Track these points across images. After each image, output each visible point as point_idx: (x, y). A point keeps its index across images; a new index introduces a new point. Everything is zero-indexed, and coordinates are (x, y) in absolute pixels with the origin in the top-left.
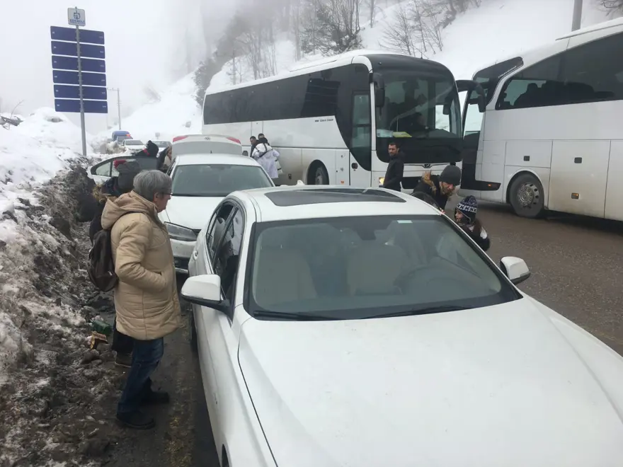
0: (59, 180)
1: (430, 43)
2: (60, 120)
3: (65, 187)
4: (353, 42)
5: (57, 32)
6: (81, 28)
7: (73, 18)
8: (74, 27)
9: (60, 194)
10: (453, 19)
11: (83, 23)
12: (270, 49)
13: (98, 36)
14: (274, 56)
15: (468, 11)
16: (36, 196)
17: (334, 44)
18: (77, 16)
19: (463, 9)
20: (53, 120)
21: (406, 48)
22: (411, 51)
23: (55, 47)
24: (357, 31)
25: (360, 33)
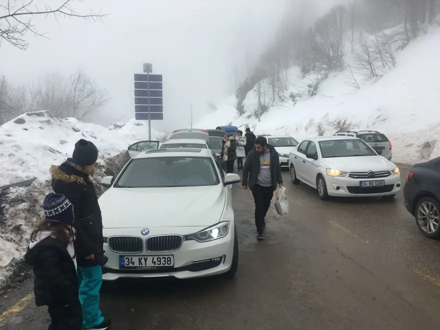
0: (122, 154)
1: (387, 63)
2: (142, 125)
4: (339, 64)
5: (138, 77)
6: (150, 74)
7: (146, 69)
8: (146, 73)
10: (407, 44)
11: (151, 71)
12: (284, 72)
13: (159, 78)
14: (286, 77)
15: (418, 38)
16: (105, 161)
17: (325, 66)
18: (148, 67)
19: (415, 36)
20: (138, 125)
21: (369, 67)
22: (373, 68)
23: (137, 85)
24: (342, 56)
25: (343, 58)
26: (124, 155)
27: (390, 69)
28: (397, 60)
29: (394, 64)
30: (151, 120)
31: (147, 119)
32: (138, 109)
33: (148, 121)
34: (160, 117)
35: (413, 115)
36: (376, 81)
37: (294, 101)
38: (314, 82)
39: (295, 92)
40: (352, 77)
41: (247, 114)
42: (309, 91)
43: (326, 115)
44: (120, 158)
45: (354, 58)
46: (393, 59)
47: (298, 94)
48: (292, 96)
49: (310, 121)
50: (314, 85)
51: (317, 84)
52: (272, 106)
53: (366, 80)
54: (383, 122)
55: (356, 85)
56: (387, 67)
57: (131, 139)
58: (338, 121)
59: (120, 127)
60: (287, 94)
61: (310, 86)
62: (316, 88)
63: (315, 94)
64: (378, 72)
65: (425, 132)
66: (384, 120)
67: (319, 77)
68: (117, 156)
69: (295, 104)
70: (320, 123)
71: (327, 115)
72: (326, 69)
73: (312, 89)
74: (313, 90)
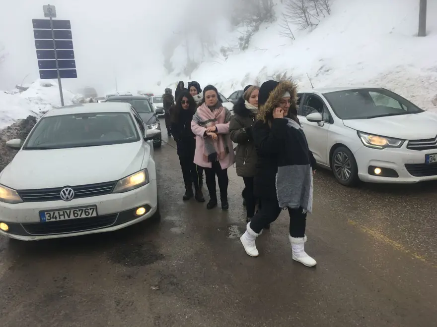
0: (16, 126)
1: (321, 10)
2: (51, 85)
3: (18, 131)
4: (269, 15)
5: (37, 23)
6: (53, 19)
7: (47, 12)
8: (49, 18)
9: (7, 136)
11: (55, 15)
13: (66, 24)
17: (255, 18)
18: (50, 10)
20: (47, 86)
21: (303, 15)
22: (307, 16)
23: (37, 34)
24: (271, 7)
25: (274, 8)
26: (19, 126)
27: (324, 17)
28: (331, 8)
29: (329, 11)
30: (61, 79)
31: (56, 78)
32: (42, 65)
33: (57, 80)
34: (73, 74)
35: (359, 63)
36: (311, 31)
37: (225, 55)
38: (245, 35)
39: (226, 46)
40: (287, 27)
41: (176, 72)
42: (241, 45)
43: (263, 69)
44: (11, 131)
45: (288, 5)
46: (327, 7)
47: (228, 48)
48: (223, 51)
49: (246, 76)
50: (245, 37)
51: (249, 36)
52: (202, 62)
53: (300, 30)
54: (327, 73)
55: (291, 36)
56: (321, 15)
57: (37, 103)
58: (277, 74)
59: (25, 89)
60: (217, 49)
61: (241, 39)
62: (247, 41)
63: (247, 47)
64: (313, 20)
65: (377, 81)
66: (328, 71)
67: (250, 29)
68: (9, 128)
69: (226, 59)
70: (257, 78)
71: (265, 68)
72: (256, 21)
73: (243, 42)
74: (245, 43)
